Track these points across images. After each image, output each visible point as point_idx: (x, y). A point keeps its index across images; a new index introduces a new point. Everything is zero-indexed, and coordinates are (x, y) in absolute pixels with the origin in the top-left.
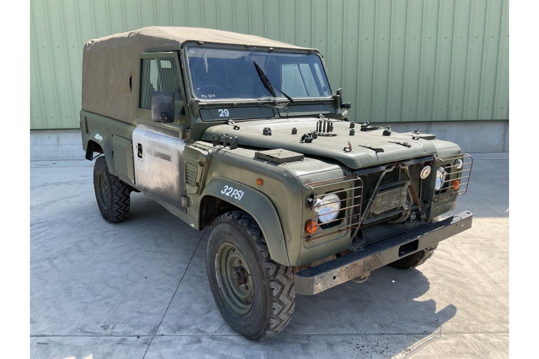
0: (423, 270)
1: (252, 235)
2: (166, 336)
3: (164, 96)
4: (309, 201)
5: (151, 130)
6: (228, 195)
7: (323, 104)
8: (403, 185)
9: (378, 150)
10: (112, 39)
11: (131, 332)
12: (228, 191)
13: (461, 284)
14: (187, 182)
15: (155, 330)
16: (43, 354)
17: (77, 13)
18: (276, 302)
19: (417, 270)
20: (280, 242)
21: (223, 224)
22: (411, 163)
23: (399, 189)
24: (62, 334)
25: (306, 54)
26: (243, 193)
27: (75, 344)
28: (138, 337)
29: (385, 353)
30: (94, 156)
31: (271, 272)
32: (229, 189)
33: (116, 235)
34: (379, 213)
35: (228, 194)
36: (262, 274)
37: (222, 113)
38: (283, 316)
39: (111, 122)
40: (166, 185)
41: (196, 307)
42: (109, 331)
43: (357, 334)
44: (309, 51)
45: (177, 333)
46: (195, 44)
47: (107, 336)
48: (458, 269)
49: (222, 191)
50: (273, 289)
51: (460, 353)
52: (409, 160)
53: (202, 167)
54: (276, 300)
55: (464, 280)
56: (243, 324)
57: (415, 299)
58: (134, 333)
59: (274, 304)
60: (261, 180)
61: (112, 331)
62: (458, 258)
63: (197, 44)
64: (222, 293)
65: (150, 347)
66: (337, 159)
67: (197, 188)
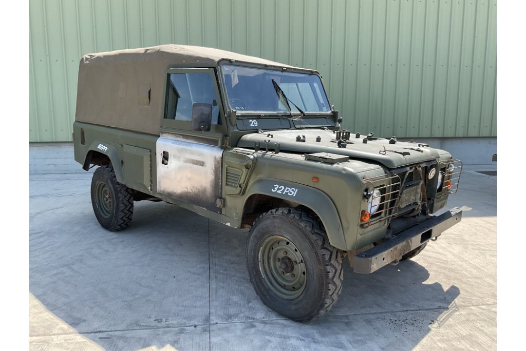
0: (416, 260)
1: (306, 226)
2: (220, 324)
3: (203, 107)
4: (364, 194)
5: (179, 139)
6: (281, 193)
7: (325, 118)
8: (418, 184)
9: (404, 154)
10: (121, 55)
11: (185, 323)
12: (278, 189)
13: (451, 270)
14: (227, 184)
15: (207, 320)
16: (111, 347)
17: (46, 28)
18: (331, 283)
19: (411, 260)
20: (338, 230)
21: (272, 219)
22: (424, 165)
23: (415, 187)
24: (120, 329)
25: (309, 74)
26: (297, 190)
27: (138, 337)
28: (195, 326)
29: (416, 325)
30: (90, 167)
31: (327, 257)
32: (280, 188)
33: (123, 242)
34: (403, 207)
35: (279, 192)
36: (319, 260)
37: (252, 123)
38: (335, 297)
39: (121, 133)
40: (197, 188)
41: (235, 299)
42: (164, 324)
43: (385, 312)
44: (311, 71)
45: (229, 320)
46: (227, 62)
47: (164, 328)
48: (444, 259)
49: (272, 190)
50: (329, 272)
51: (473, 320)
52: (422, 163)
53: (247, 170)
54: (331, 281)
55: (453, 267)
56: (293, 307)
57: (423, 283)
58: (189, 324)
59: (330, 285)
60: (317, 178)
61: (167, 323)
62: (440, 251)
63: (230, 62)
64: (266, 283)
65: (211, 334)
66: (377, 160)
67: (240, 189)
